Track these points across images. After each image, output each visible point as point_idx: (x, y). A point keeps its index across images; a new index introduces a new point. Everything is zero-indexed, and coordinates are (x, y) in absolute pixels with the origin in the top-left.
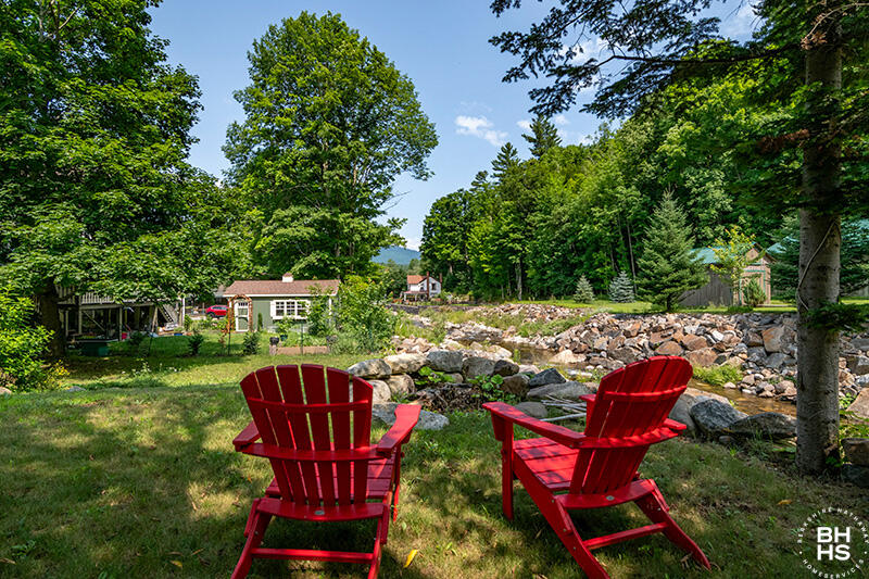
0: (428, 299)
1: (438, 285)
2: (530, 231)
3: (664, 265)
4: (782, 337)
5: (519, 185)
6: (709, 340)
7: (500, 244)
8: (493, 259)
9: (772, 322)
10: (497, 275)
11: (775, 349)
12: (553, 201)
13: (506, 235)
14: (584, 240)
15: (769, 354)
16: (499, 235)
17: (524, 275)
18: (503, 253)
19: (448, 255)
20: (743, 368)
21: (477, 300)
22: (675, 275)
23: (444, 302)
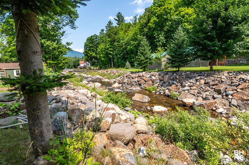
0: (86, 68)
1: (89, 64)
2: (115, 48)
3: (143, 58)
4: (168, 78)
5: (111, 34)
6: (151, 79)
7: (106, 52)
8: (104, 56)
9: (167, 74)
10: (106, 61)
11: (166, 81)
12: (121, 38)
13: (108, 49)
14: (129, 51)
15: (164, 82)
16: (106, 49)
17: (113, 61)
18: (107, 54)
19: (92, 55)
20: (158, 87)
21: (100, 68)
22: (145, 61)
23: (90, 69)
